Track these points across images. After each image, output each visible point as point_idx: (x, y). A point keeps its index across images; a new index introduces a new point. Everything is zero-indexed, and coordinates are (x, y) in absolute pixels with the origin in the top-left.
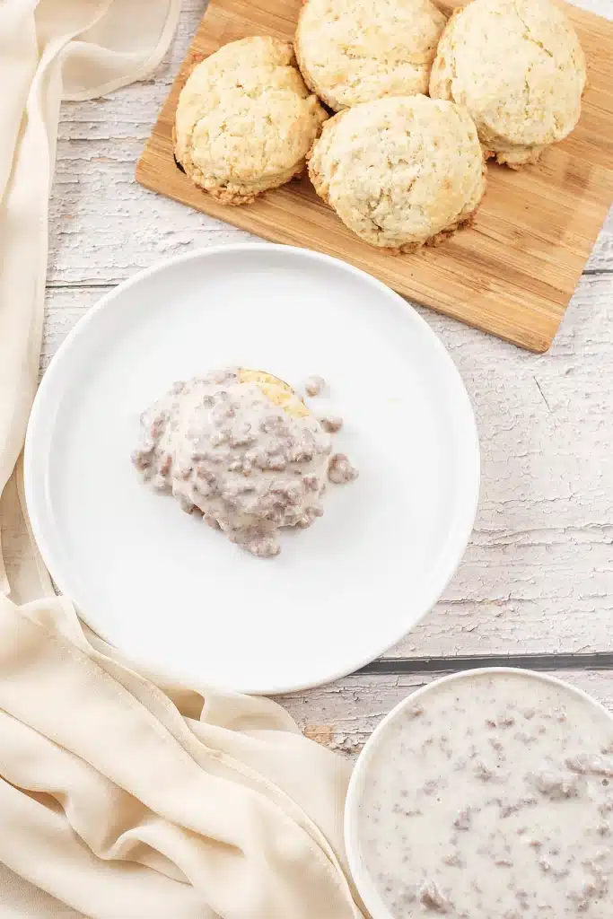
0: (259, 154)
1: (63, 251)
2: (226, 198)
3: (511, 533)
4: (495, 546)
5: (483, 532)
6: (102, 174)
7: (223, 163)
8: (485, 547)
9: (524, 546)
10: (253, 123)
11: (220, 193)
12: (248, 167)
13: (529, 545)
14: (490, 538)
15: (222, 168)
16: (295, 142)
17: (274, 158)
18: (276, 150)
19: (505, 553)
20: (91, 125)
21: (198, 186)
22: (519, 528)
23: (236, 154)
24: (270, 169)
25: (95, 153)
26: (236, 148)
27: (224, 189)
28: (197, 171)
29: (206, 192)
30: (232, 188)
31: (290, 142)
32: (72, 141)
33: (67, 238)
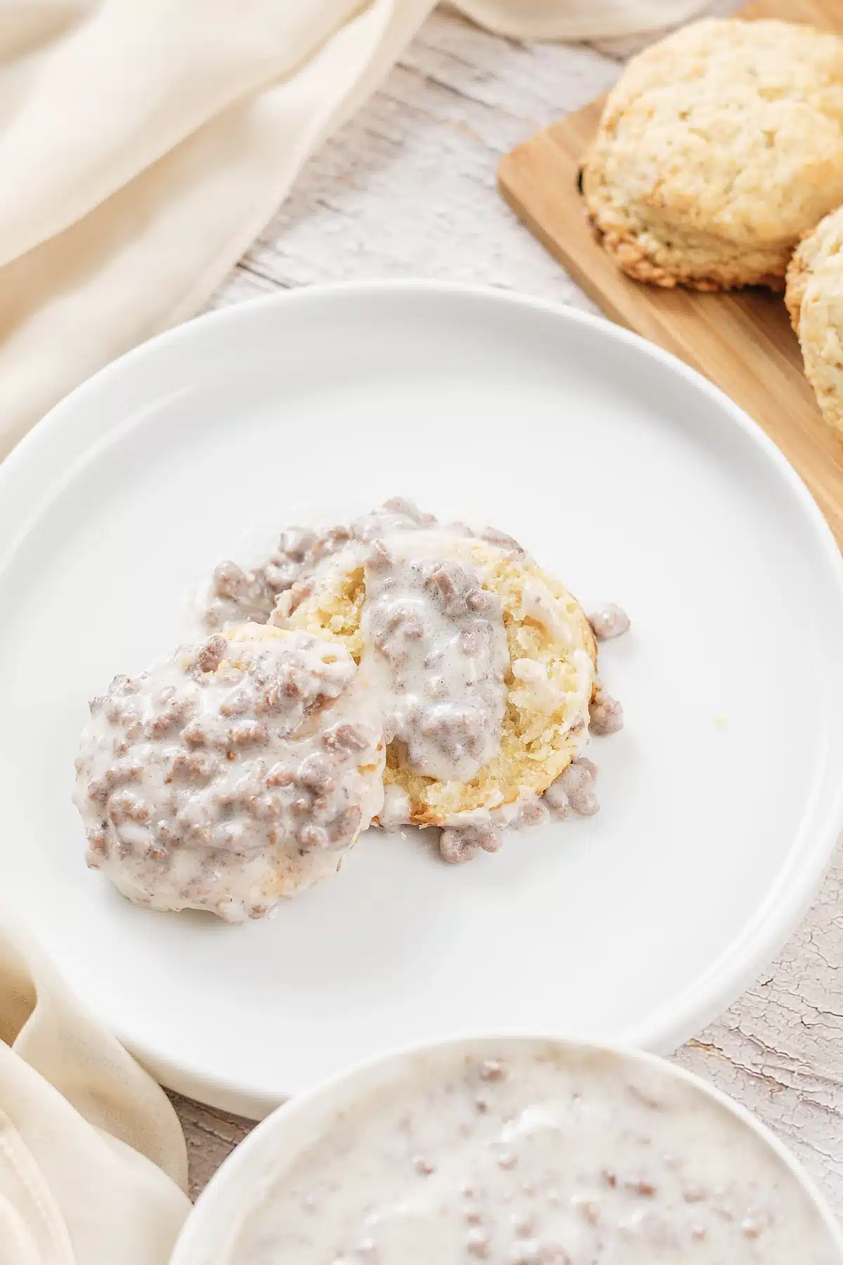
0: (718, 184)
1: (305, 228)
2: (628, 254)
3: (806, 1071)
4: (762, 1078)
5: (752, 1041)
6: (448, 150)
7: (651, 170)
8: (740, 1068)
9: (817, 1105)
10: (738, 130)
11: (622, 241)
12: (689, 191)
13: (826, 1109)
14: (759, 1060)
15: (643, 177)
16: (797, 200)
17: (742, 203)
18: (755, 191)
19: (772, 1099)
20: (477, 73)
21: (592, 219)
22: (824, 1071)
23: (679, 160)
24: (727, 219)
25: (456, 113)
26: (686, 152)
27: (631, 238)
28: (603, 191)
29: (600, 235)
30: (647, 242)
31: (787, 194)
32: (431, 81)
33: (323, 211)
